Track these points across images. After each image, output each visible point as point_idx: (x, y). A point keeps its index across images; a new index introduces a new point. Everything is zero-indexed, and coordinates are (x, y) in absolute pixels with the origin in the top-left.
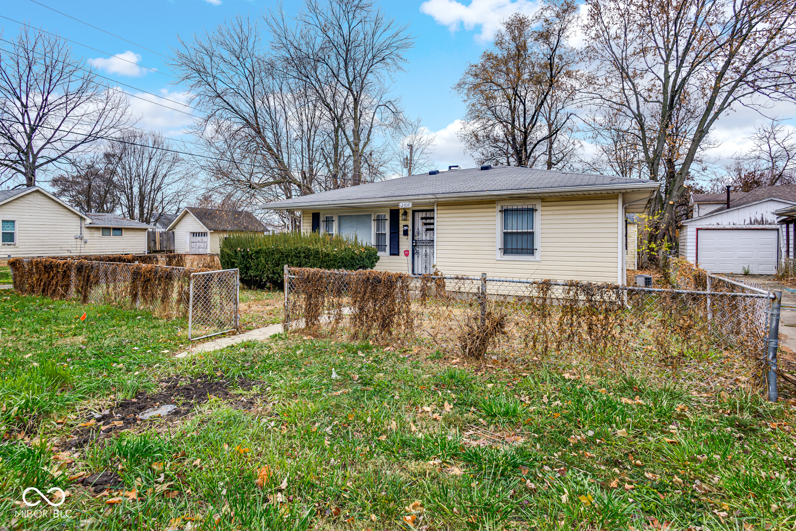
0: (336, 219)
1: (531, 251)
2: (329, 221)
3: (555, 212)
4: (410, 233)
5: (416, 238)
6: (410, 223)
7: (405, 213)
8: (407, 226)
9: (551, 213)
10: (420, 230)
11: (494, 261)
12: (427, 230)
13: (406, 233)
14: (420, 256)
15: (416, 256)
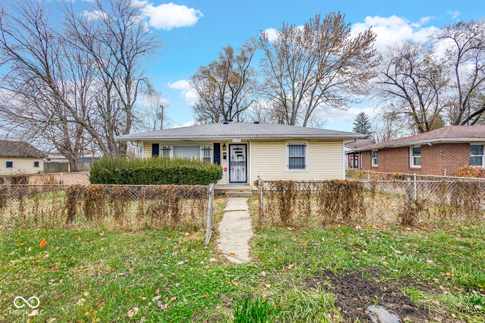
0: (172, 148)
1: (303, 167)
2: (167, 150)
3: (315, 147)
4: (228, 158)
5: (231, 160)
6: (227, 152)
7: (224, 146)
8: (226, 153)
9: (313, 147)
10: (234, 156)
11: (285, 173)
12: (238, 156)
13: (225, 157)
14: (234, 171)
15: (231, 171)
